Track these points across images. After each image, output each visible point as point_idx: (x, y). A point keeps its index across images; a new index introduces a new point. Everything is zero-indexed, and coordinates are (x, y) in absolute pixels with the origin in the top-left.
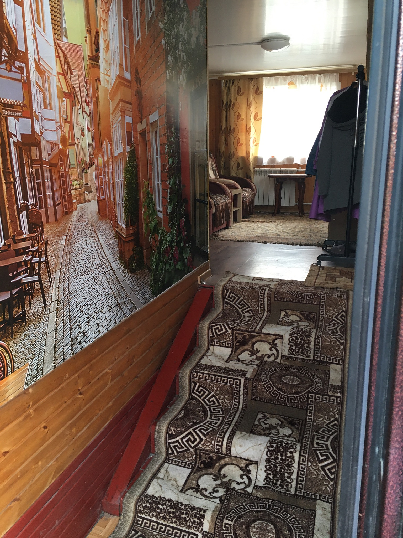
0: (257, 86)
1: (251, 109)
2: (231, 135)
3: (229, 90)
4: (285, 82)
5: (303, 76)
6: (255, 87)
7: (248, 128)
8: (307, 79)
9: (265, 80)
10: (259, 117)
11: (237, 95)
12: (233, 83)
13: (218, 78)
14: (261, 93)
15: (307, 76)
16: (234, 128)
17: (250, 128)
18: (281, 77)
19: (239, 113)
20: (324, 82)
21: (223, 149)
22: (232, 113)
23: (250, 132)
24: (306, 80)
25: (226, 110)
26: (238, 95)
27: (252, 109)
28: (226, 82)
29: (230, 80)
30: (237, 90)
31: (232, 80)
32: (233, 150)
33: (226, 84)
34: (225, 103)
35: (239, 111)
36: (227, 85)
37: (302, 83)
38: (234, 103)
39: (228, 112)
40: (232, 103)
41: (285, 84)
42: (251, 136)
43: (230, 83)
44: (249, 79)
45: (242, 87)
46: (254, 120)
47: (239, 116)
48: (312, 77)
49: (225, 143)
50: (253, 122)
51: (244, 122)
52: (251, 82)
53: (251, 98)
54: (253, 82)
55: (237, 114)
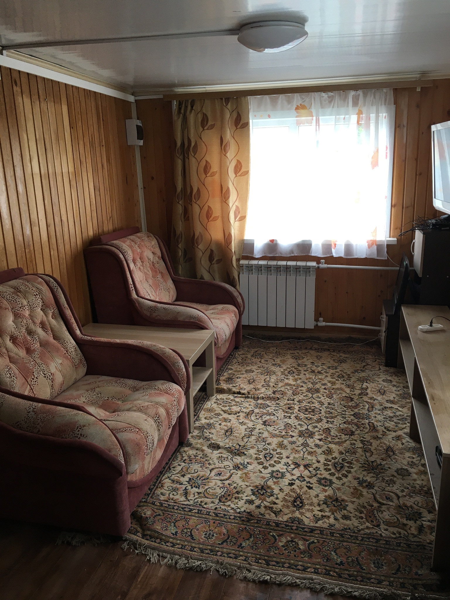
0: (238, 112)
1: (228, 155)
2: (193, 203)
3: (185, 121)
4: (290, 106)
5: (323, 94)
6: (235, 115)
7: (224, 191)
8: (331, 100)
9: (252, 102)
10: (243, 170)
11: (201, 129)
12: (192, 107)
13: (164, 96)
14: (246, 125)
15: (332, 94)
16: (198, 190)
17: (228, 189)
18: (281, 97)
19: (206, 161)
20: (364, 105)
21: (180, 227)
22: (193, 162)
23: (229, 197)
24: (330, 102)
25: (181, 157)
26: (203, 127)
27: (231, 154)
28: (180, 104)
29: (187, 101)
30: (200, 120)
31: (190, 101)
32: (198, 229)
33: (180, 109)
34: (179, 143)
35: (207, 158)
36: (182, 111)
37: (322, 107)
38: (196, 144)
39: (187, 160)
40: (193, 144)
41: (289, 109)
42: (231, 205)
43: (186, 107)
44: (222, 99)
45: (209, 114)
46: (234, 176)
47: (207, 169)
48: (340, 95)
49: (185, 216)
50: (232, 179)
51: (217, 177)
52: (227, 104)
53: (228, 135)
54: (229, 106)
55: (203, 163)
